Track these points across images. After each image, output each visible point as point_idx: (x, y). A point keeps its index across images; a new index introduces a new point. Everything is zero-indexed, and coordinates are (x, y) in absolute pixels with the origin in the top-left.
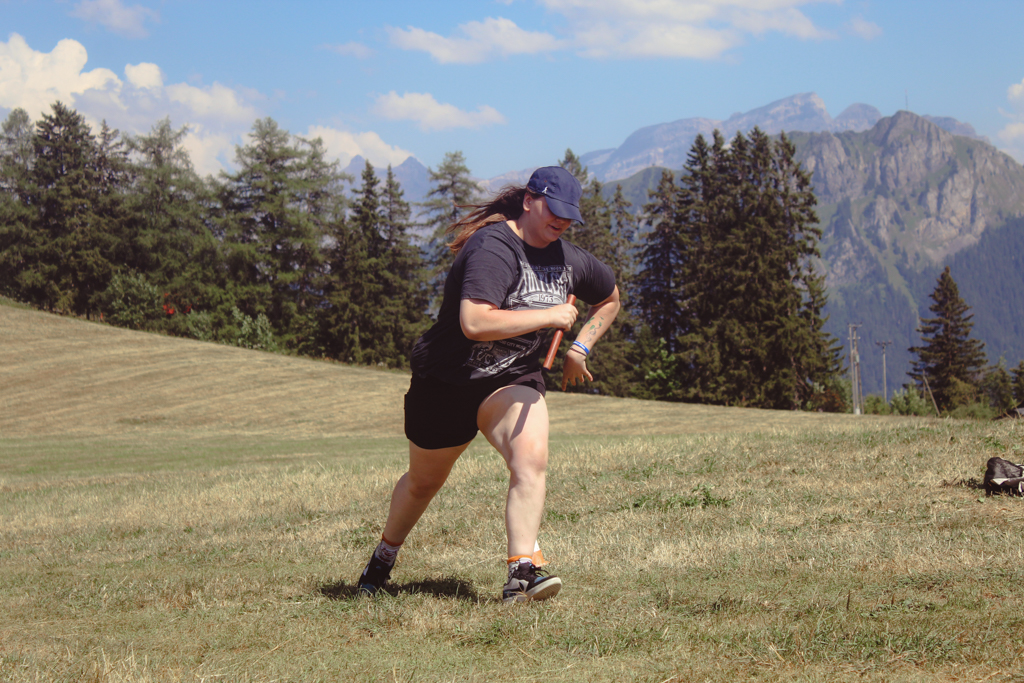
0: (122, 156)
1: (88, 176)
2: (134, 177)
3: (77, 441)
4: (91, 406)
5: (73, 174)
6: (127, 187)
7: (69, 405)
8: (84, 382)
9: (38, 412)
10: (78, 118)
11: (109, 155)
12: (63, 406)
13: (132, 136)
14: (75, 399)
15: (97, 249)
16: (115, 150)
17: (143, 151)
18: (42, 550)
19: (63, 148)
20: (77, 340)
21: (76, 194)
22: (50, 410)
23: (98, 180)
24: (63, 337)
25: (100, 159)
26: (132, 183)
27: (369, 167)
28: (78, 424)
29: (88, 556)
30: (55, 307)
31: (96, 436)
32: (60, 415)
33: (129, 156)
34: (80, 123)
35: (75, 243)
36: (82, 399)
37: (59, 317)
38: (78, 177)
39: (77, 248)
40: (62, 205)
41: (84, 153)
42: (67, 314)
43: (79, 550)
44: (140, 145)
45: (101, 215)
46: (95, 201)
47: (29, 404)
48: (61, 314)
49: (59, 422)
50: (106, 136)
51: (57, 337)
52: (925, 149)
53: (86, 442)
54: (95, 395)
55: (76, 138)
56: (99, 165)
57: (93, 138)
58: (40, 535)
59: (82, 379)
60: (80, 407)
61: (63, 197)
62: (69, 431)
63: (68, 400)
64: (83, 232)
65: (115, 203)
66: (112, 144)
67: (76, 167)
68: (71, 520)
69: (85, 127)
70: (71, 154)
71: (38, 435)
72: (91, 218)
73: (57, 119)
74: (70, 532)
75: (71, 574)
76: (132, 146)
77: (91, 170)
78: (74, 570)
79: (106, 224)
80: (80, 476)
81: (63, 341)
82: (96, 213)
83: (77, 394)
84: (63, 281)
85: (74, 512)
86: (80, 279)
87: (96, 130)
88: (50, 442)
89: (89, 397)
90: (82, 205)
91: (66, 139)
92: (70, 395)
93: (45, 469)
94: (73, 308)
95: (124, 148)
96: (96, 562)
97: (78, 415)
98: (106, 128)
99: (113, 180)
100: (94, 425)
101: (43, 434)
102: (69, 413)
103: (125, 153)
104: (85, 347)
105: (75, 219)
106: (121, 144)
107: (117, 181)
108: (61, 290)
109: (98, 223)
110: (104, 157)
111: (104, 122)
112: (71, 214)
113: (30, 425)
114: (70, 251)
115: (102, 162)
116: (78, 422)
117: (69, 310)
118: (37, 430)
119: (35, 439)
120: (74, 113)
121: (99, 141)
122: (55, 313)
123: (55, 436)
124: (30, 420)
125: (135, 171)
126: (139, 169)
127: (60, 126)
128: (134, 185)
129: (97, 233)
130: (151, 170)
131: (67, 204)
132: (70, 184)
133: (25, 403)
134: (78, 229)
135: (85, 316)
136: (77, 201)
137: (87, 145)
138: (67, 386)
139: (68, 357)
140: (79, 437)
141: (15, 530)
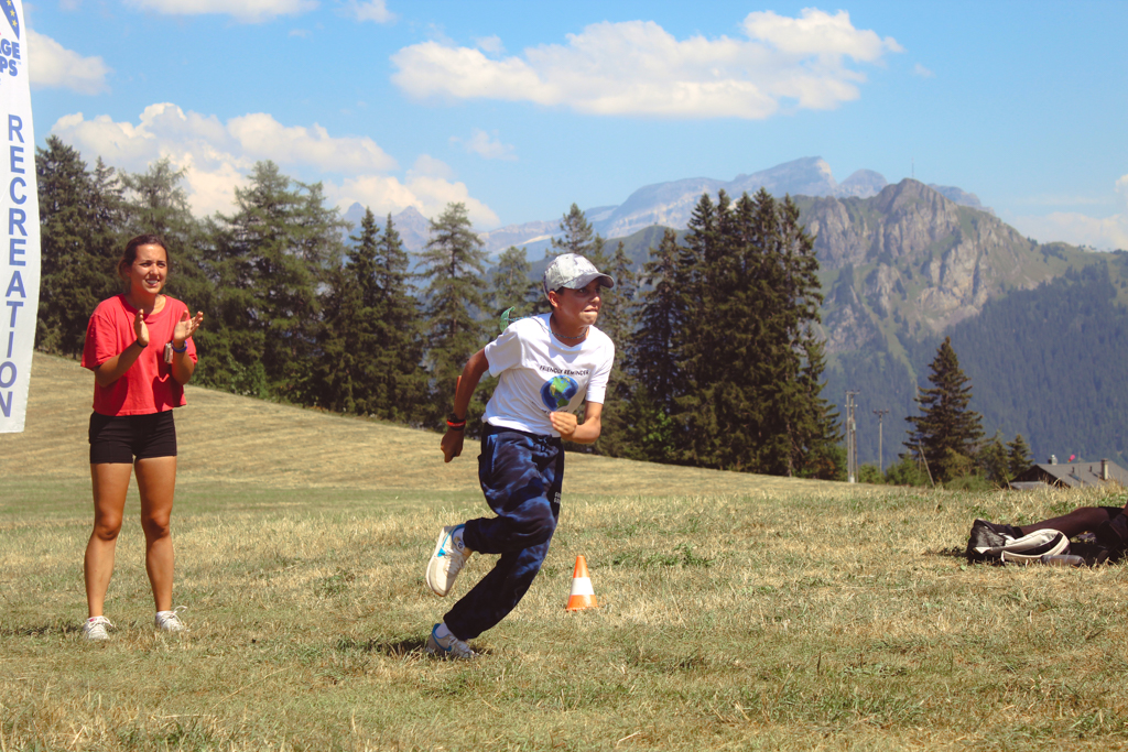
0: (116, 194)
1: (81, 213)
2: (127, 216)
3: (58, 482)
4: (73, 447)
5: (67, 211)
6: (121, 226)
7: (51, 445)
8: (68, 422)
9: (20, 451)
10: (74, 155)
11: (103, 192)
12: (45, 446)
13: (129, 175)
14: (58, 439)
15: (89, 288)
16: (109, 188)
17: (139, 190)
18: (9, 588)
19: (57, 184)
20: (63, 380)
21: (71, 232)
22: (31, 450)
23: (91, 217)
24: (48, 376)
25: (93, 196)
26: (125, 222)
27: (369, 216)
28: (60, 465)
29: (56, 596)
30: (41, 344)
31: (78, 477)
32: (41, 455)
33: (123, 195)
34: (76, 160)
35: (66, 280)
36: (65, 439)
37: (45, 355)
38: (72, 215)
39: (70, 286)
40: (56, 242)
41: (77, 189)
42: (54, 352)
43: (46, 589)
44: (136, 182)
45: (93, 254)
46: (87, 239)
47: (10, 443)
48: (47, 352)
49: (41, 462)
50: (101, 174)
51: (42, 376)
52: (930, 218)
53: (67, 483)
54: (79, 436)
55: (70, 175)
56: (92, 202)
57: (87, 174)
58: (8, 574)
59: (65, 419)
60: (62, 447)
61: (57, 234)
62: (50, 472)
63: (51, 440)
64: (73, 270)
65: (109, 242)
66: (106, 181)
67: (70, 203)
68: (42, 559)
69: (79, 163)
70: (65, 190)
71: (18, 475)
72: (82, 256)
73: (52, 154)
74: (39, 571)
75: (36, 613)
76: (128, 183)
77: (83, 208)
78: (40, 608)
79: (99, 263)
80: (58, 517)
81: (48, 380)
82: (88, 251)
83: (60, 435)
84: (51, 319)
85: (45, 552)
86: (70, 317)
87: (91, 167)
88: (30, 482)
89: (72, 438)
90: (74, 242)
91: (61, 175)
92: (52, 435)
93: (24, 510)
94: (59, 347)
95: (118, 186)
96: (62, 602)
97: (60, 455)
98: (101, 165)
99: (106, 218)
100: (76, 467)
101: (23, 474)
102: (51, 453)
103: (120, 191)
104: (70, 387)
105: (67, 257)
106: (116, 182)
107: (110, 220)
108: (49, 327)
109: (89, 262)
110: (98, 194)
111: (100, 158)
112: (64, 252)
113: (11, 464)
114: (59, 290)
115: (96, 199)
116: (59, 464)
117: (55, 349)
118: (18, 469)
119: (15, 478)
120: (70, 149)
121: (94, 178)
122: (42, 351)
123: (36, 477)
124: (10, 459)
125: (130, 209)
126: (133, 208)
127: (55, 162)
128: (127, 224)
129: (90, 272)
130: (146, 210)
131: (61, 242)
132: (63, 221)
133: (6, 442)
134: (69, 267)
135: (72, 355)
136: (70, 238)
137: (81, 182)
138: (50, 426)
139: (53, 396)
140: (60, 478)
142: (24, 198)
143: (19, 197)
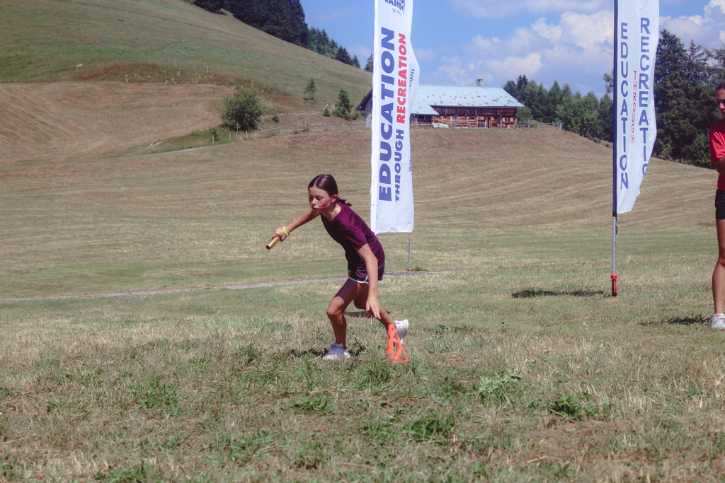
0: (703, 61)
1: (682, 75)
2: (710, 74)
3: (673, 235)
4: (681, 214)
5: (673, 74)
6: (706, 81)
7: (668, 213)
8: (677, 200)
9: (650, 218)
10: (676, 40)
11: (694, 61)
12: (664, 214)
13: (710, 50)
14: (672, 210)
15: (687, 119)
16: (699, 58)
17: (716, 58)
18: (658, 296)
19: (667, 58)
20: (673, 175)
21: (675, 86)
22: (656, 217)
23: (688, 76)
24: (665, 172)
25: (689, 63)
26: (708, 78)
28: (674, 225)
29: (686, 300)
30: (660, 154)
31: (685, 232)
32: (662, 220)
33: (707, 62)
34: (678, 43)
35: (674, 115)
36: (676, 210)
37: (662, 160)
38: (676, 76)
39: (676, 119)
40: (667, 93)
41: (679, 60)
42: (668, 158)
43: (681, 296)
44: (714, 54)
45: (690, 99)
46: (686, 90)
47: (644, 213)
48: (664, 159)
49: (662, 223)
50: (693, 50)
51: (661, 173)
53: (678, 235)
54: (684, 208)
55: (674, 52)
56: (688, 68)
57: (685, 51)
58: (656, 287)
59: (676, 198)
60: (675, 215)
61: (668, 88)
62: (668, 229)
63: (668, 211)
64: (678, 109)
65: (698, 91)
66: (696, 54)
67: (675, 69)
68: (674, 279)
69: (680, 45)
70: (672, 61)
71: (649, 232)
72: (683, 100)
73: (663, 40)
74: (675, 286)
75: (676, 310)
76: (710, 55)
77: (683, 71)
78: (678, 307)
79: (693, 104)
80: (676, 256)
81: (665, 175)
82: (687, 97)
83: (673, 207)
84: (666, 139)
85: (676, 275)
86: (677, 137)
87: (687, 47)
88: (657, 236)
89: (680, 209)
90: (678, 92)
91: (669, 53)
92: (669, 207)
93: (654, 252)
94: (671, 155)
95: (704, 57)
96: (691, 304)
97: (673, 219)
98: (693, 45)
99: (697, 76)
100: (683, 226)
101: (653, 231)
102: (668, 218)
103: (705, 60)
104: (678, 179)
105: (674, 101)
106: (703, 54)
107: (699, 77)
108: (664, 144)
109: (687, 104)
110: (691, 62)
111: (692, 41)
112: (672, 98)
113: (645, 225)
114: (670, 121)
115: (691, 65)
116: (673, 224)
117: (669, 156)
118: (649, 228)
119: (647, 234)
120: (674, 36)
121: (689, 53)
122: (660, 158)
123: (659, 232)
124: (644, 222)
125: (711, 71)
126: (713, 70)
127: (665, 45)
128: (710, 80)
129: (688, 110)
130: (721, 70)
131: (670, 92)
132: (671, 80)
133: (642, 212)
134: (675, 107)
135: (678, 160)
136: (675, 90)
137: (681, 56)
138: (667, 202)
139: (668, 185)
140: (674, 233)
141: (641, 284)
142: (648, 67)
143: (644, 66)
